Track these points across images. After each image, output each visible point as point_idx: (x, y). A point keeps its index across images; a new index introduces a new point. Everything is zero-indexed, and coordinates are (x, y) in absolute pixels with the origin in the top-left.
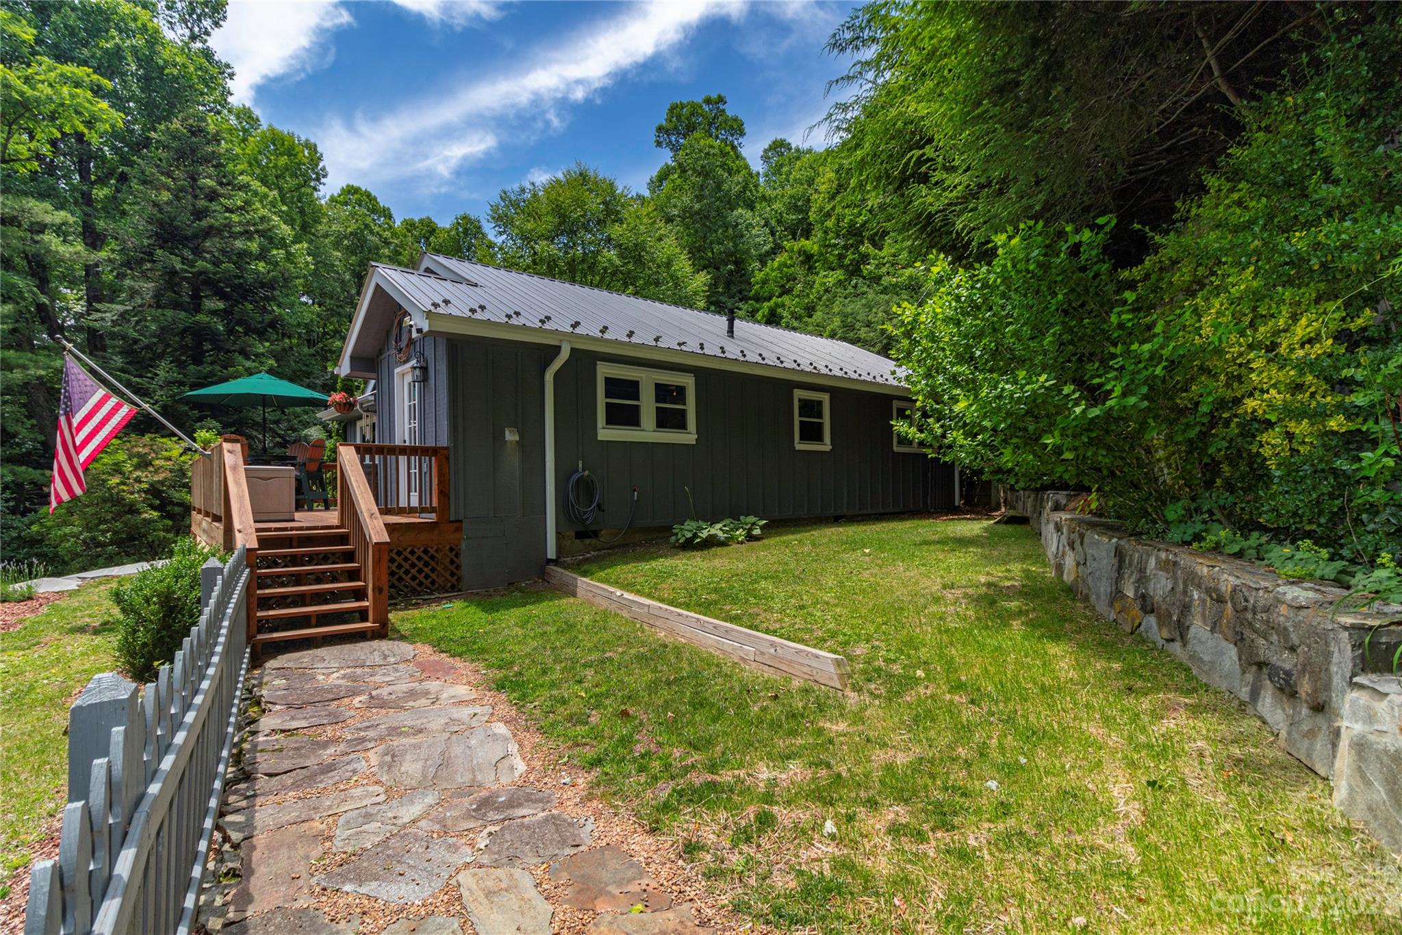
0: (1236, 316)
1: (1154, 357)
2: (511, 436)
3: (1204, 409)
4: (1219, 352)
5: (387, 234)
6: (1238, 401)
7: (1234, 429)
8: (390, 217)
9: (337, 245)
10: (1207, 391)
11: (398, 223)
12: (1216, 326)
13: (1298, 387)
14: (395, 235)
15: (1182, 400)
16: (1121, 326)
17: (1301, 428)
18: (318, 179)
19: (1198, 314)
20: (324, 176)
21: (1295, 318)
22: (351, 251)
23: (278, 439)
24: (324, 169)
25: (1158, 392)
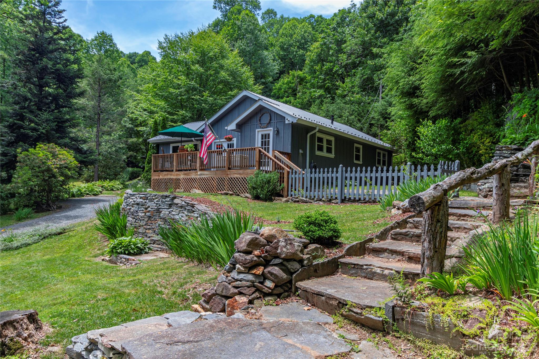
0: (479, 138)
1: (467, 143)
2: (301, 151)
3: (474, 152)
4: (476, 143)
6: (478, 151)
7: (478, 156)
10: (474, 150)
12: (476, 139)
13: (487, 150)
15: (470, 151)
16: (462, 138)
17: (487, 156)
19: (473, 137)
21: (487, 139)
25: (467, 149)
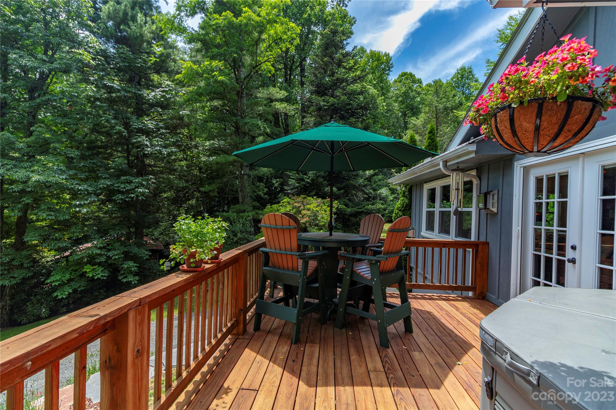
5: (420, 90)
8: (421, 83)
9: (396, 101)
11: (424, 85)
14: (423, 90)
18: (389, 70)
20: (392, 67)
22: (402, 102)
23: (365, 196)
24: (392, 64)
